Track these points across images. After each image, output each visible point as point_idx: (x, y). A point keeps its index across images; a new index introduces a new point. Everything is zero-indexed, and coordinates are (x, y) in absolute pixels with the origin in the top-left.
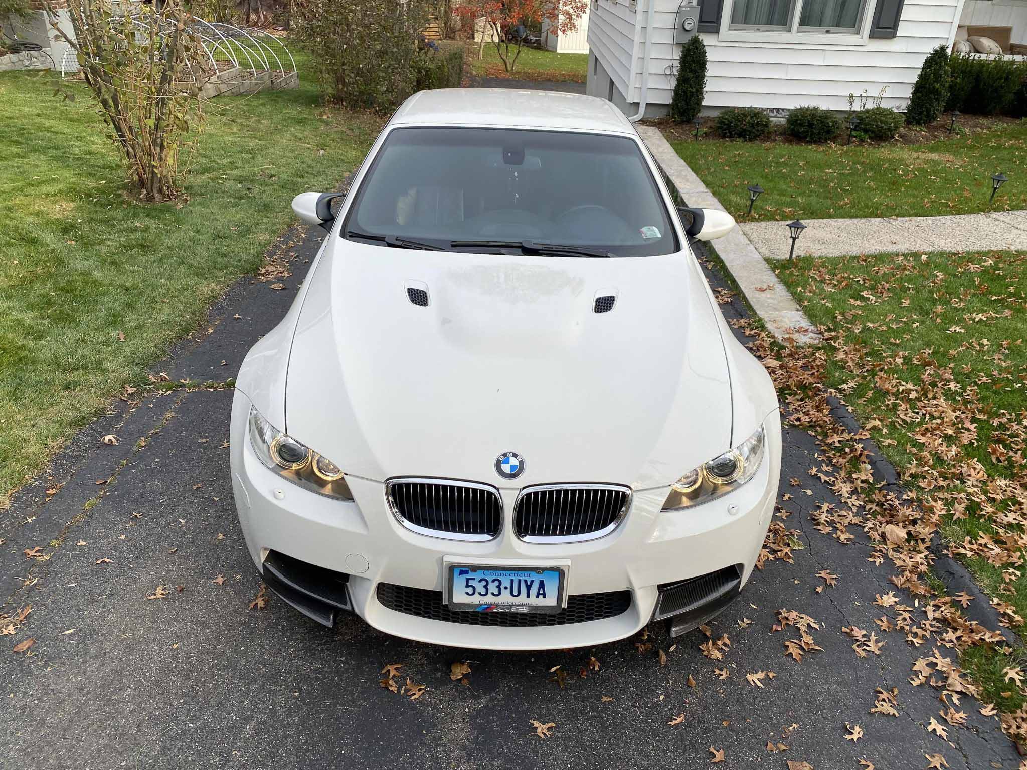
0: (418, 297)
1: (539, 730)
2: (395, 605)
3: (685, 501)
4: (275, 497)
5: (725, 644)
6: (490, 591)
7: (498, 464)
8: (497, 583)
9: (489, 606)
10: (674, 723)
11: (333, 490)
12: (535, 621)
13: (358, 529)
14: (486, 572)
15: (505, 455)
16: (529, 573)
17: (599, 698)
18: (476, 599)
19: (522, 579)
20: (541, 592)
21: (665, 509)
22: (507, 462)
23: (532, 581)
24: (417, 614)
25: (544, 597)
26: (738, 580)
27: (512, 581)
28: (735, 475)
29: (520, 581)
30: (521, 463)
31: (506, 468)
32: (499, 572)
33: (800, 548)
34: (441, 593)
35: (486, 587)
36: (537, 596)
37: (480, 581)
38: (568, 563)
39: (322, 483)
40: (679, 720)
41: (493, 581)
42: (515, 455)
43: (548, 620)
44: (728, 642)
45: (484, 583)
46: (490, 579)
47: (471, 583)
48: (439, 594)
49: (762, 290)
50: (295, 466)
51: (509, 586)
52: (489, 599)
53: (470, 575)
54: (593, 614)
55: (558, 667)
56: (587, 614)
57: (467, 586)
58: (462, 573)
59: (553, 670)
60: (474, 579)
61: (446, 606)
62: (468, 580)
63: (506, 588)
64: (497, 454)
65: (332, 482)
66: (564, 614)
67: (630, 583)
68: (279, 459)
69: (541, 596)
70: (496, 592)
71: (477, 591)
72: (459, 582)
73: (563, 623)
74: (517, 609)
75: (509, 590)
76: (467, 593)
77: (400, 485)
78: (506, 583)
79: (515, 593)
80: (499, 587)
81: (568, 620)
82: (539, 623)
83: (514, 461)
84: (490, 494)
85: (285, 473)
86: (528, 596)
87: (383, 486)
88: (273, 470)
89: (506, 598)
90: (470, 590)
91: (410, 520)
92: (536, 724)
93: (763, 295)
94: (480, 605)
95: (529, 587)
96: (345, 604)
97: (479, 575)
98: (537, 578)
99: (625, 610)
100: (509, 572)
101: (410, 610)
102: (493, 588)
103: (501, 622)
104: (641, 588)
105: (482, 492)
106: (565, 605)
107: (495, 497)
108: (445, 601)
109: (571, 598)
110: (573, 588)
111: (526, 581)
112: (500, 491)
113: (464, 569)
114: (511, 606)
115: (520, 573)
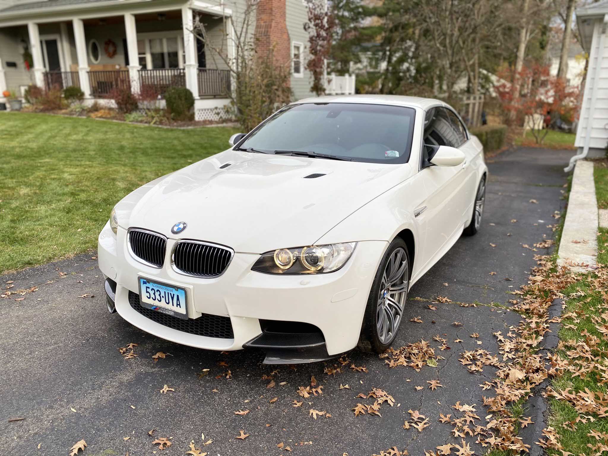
5: (316, 392)
6: (156, 298)
7: (174, 226)
8: (159, 293)
9: (156, 308)
10: (238, 413)
14: (154, 285)
15: (180, 223)
16: (172, 289)
18: (151, 301)
19: (169, 292)
20: (178, 303)
21: (254, 269)
22: (179, 226)
23: (174, 295)
25: (180, 307)
26: (323, 343)
27: (165, 293)
29: (168, 294)
30: (184, 228)
31: (176, 229)
32: (162, 286)
33: (433, 366)
35: (154, 294)
37: (152, 290)
38: (191, 287)
40: (242, 413)
41: (157, 291)
42: (184, 224)
44: (320, 392)
46: (156, 289)
47: (148, 290)
48: (139, 296)
49: (576, 242)
52: (156, 303)
53: (148, 285)
55: (208, 369)
57: (147, 292)
58: (144, 283)
59: (205, 370)
60: (149, 288)
62: (147, 288)
63: (163, 297)
64: (177, 222)
67: (227, 311)
69: (178, 306)
70: (159, 299)
71: (151, 296)
72: (143, 288)
74: (169, 313)
75: (164, 299)
76: (147, 297)
77: (134, 231)
78: (163, 293)
79: (167, 301)
80: (160, 295)
83: (181, 226)
84: (164, 241)
86: (173, 305)
87: (127, 232)
89: (163, 304)
90: (148, 295)
92: (164, 386)
93: (575, 245)
94: (153, 306)
95: (173, 298)
97: (150, 285)
98: (176, 293)
100: (164, 287)
102: (157, 295)
104: (234, 317)
105: (161, 239)
107: (165, 243)
111: (171, 294)
112: (168, 239)
113: (145, 280)
114: (166, 310)
115: (168, 288)
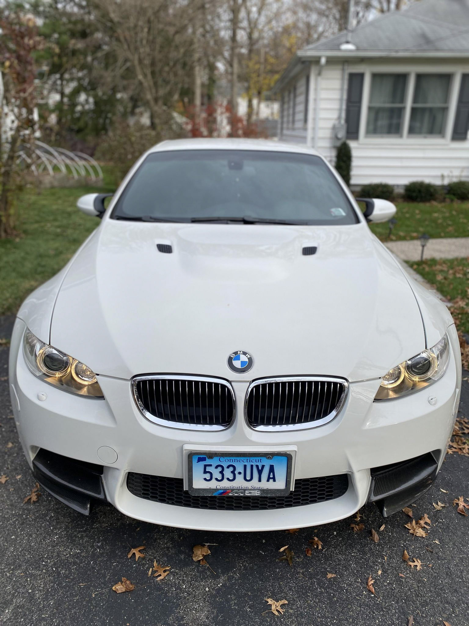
0: (165, 249)
1: (273, 607)
2: (143, 494)
3: (392, 394)
4: (39, 398)
5: (426, 523)
6: (226, 477)
7: (230, 360)
8: (231, 469)
9: (225, 491)
11: (88, 391)
12: (266, 505)
13: (108, 423)
14: (222, 459)
15: (236, 353)
16: (259, 458)
17: (325, 574)
18: (213, 484)
19: (254, 464)
20: (271, 476)
21: (376, 400)
22: (238, 358)
23: (263, 466)
24: (162, 501)
25: (274, 481)
26: (435, 466)
27: (245, 467)
28: (429, 373)
29: (252, 466)
30: (250, 360)
31: (237, 364)
32: (233, 458)
34: (182, 480)
35: (222, 472)
36: (268, 481)
37: (217, 467)
38: (294, 448)
39: (80, 387)
41: (228, 467)
42: (245, 353)
43: (278, 504)
44: (428, 521)
45: (220, 469)
46: (225, 465)
47: (208, 469)
48: (181, 481)
50: (58, 375)
51: (242, 471)
52: (225, 484)
53: (208, 462)
54: (316, 497)
55: (287, 547)
56: (311, 497)
57: (205, 472)
58: (200, 460)
59: (282, 549)
60: (211, 465)
61: (186, 492)
62: (205, 466)
63: (240, 473)
64: (229, 352)
65: (88, 385)
66: (291, 497)
67: (350, 467)
68: (45, 368)
69: (271, 480)
70: (231, 477)
71: (215, 476)
72: (198, 469)
73: (290, 506)
74: (250, 493)
75: (242, 475)
76: (205, 479)
77: (144, 382)
78: (240, 468)
79: (248, 478)
80: (233, 472)
81: (294, 503)
82: (269, 506)
83: (244, 358)
84: (223, 386)
85: (49, 380)
86: (260, 480)
87: (129, 383)
88: (40, 378)
89: (240, 483)
90: (208, 476)
91: (154, 413)
92: (270, 601)
94: (217, 490)
95: (260, 472)
96: (99, 494)
97: (215, 462)
98: (267, 463)
99: (344, 493)
100: (242, 458)
101: (156, 498)
102: (228, 473)
103: (235, 507)
104: (359, 471)
105: (217, 385)
106: (292, 488)
107: (228, 389)
108: (186, 488)
109: (298, 482)
110: (299, 473)
111: (257, 466)
112: (233, 384)
113: (202, 456)
114: (245, 490)
115: (252, 459)
